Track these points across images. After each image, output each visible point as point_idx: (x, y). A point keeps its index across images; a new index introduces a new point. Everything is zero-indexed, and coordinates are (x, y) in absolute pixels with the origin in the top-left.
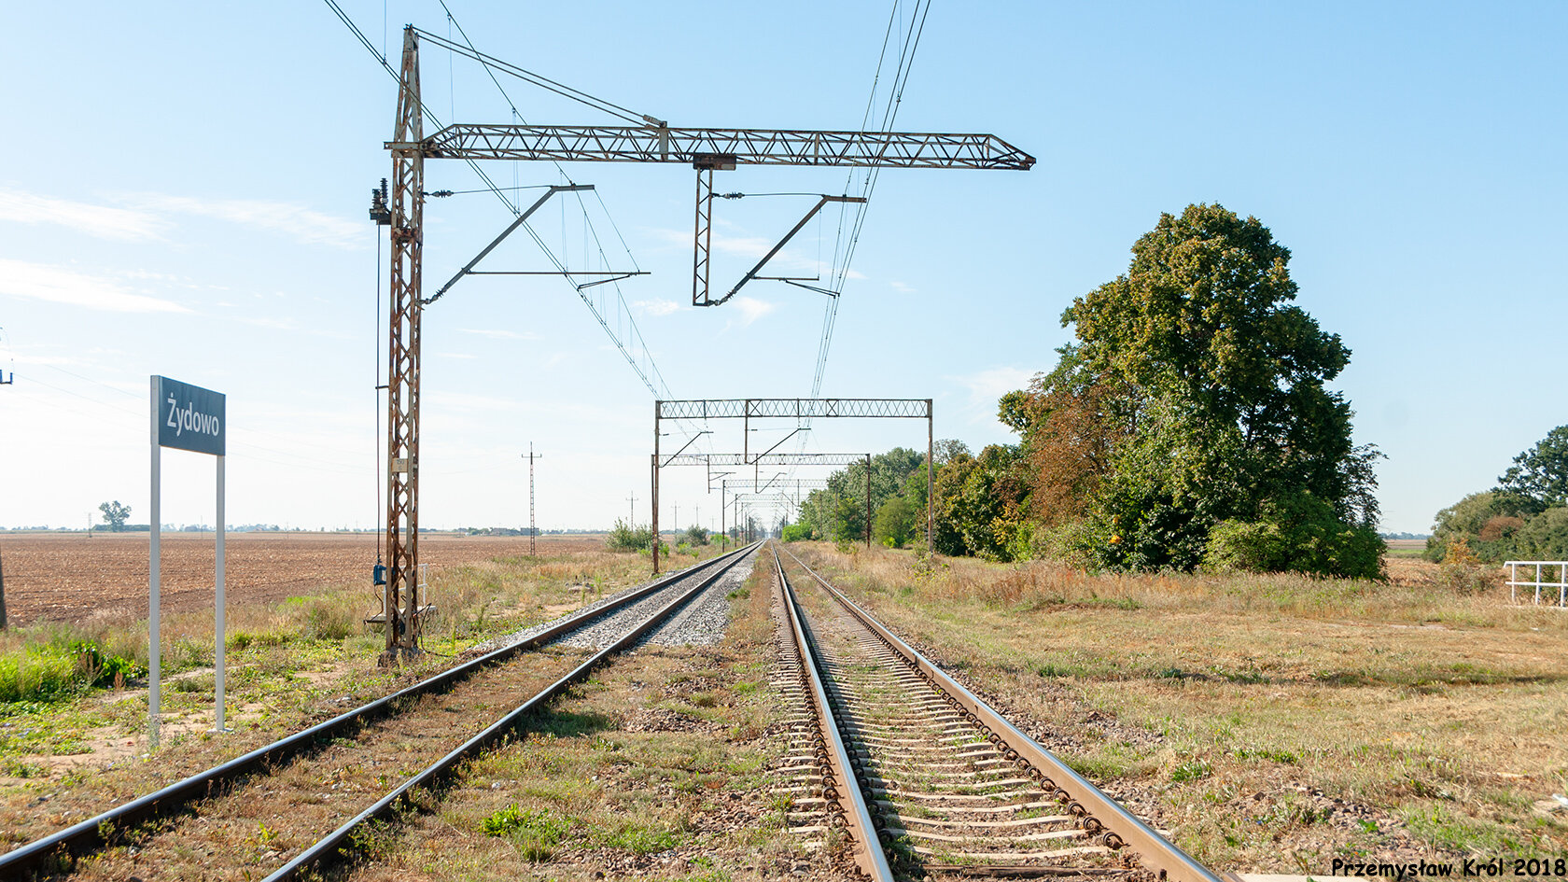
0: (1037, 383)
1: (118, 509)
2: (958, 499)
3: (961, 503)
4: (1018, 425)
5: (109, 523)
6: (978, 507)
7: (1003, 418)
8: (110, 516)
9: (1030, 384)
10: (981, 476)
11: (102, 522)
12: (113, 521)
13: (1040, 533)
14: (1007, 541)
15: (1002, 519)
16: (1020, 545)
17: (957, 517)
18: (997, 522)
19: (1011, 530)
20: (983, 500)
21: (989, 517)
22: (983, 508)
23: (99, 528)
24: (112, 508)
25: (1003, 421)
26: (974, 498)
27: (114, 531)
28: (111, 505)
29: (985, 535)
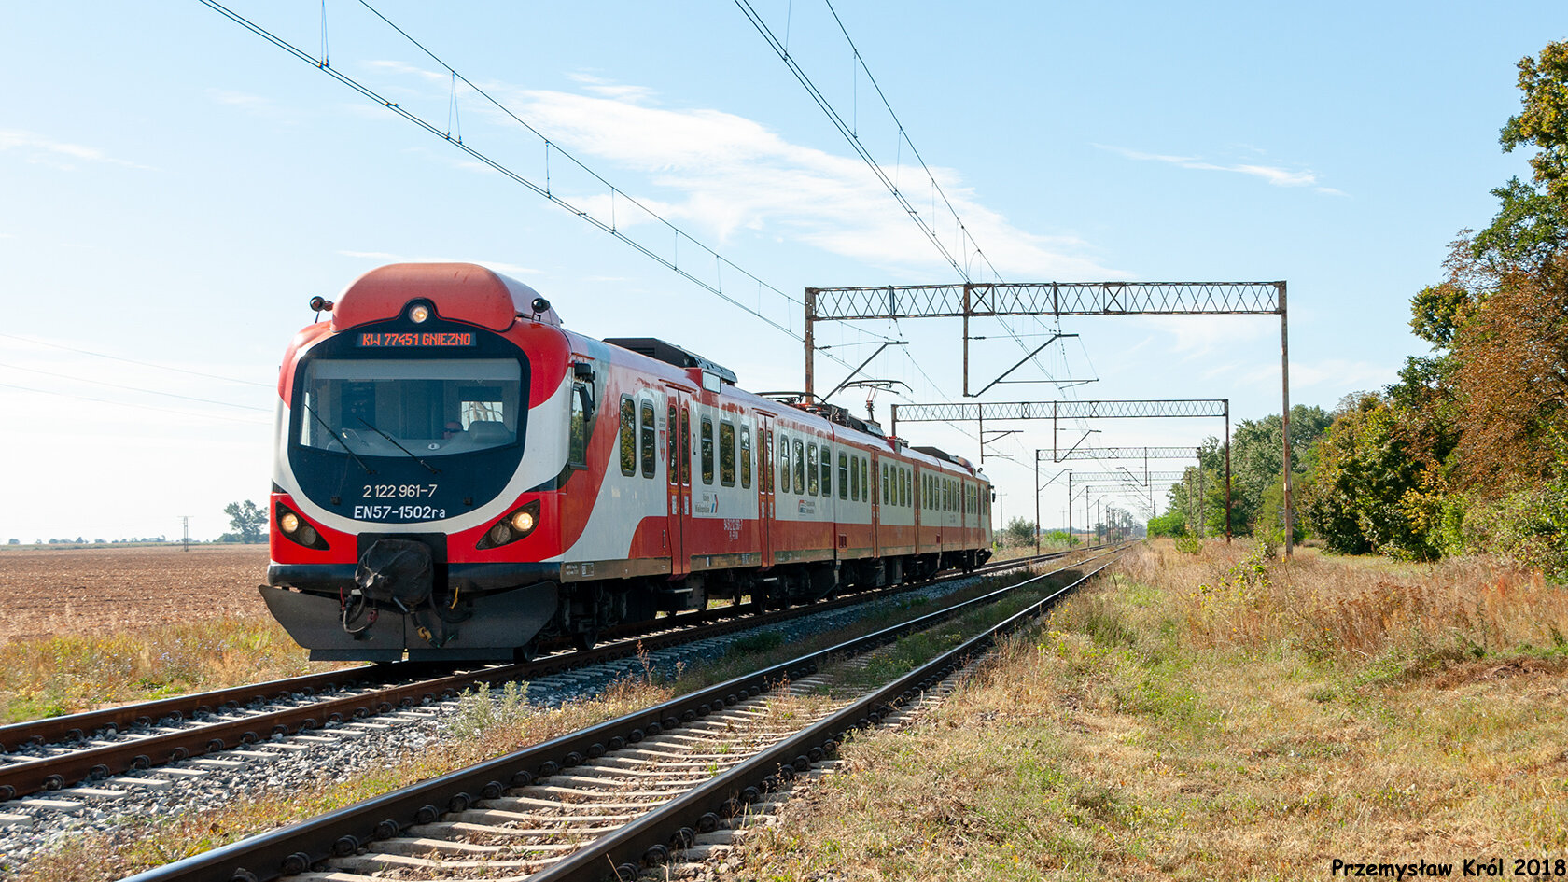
0: (1462, 248)
1: (252, 513)
2: (1349, 460)
3: (1354, 467)
4: (1443, 338)
5: (239, 531)
6: (1380, 473)
7: (1419, 329)
8: (240, 521)
9: (1451, 251)
10: (1385, 423)
11: (230, 531)
12: (244, 528)
13: (1476, 514)
14: (1428, 527)
15: (1421, 492)
16: (1447, 533)
17: (1347, 489)
18: (1411, 496)
19: (1433, 510)
20: (1389, 461)
21: (1399, 488)
22: (1389, 475)
23: (228, 539)
24: (243, 510)
25: (1418, 333)
26: (1374, 456)
27: (247, 543)
28: (241, 506)
29: (1392, 519)
